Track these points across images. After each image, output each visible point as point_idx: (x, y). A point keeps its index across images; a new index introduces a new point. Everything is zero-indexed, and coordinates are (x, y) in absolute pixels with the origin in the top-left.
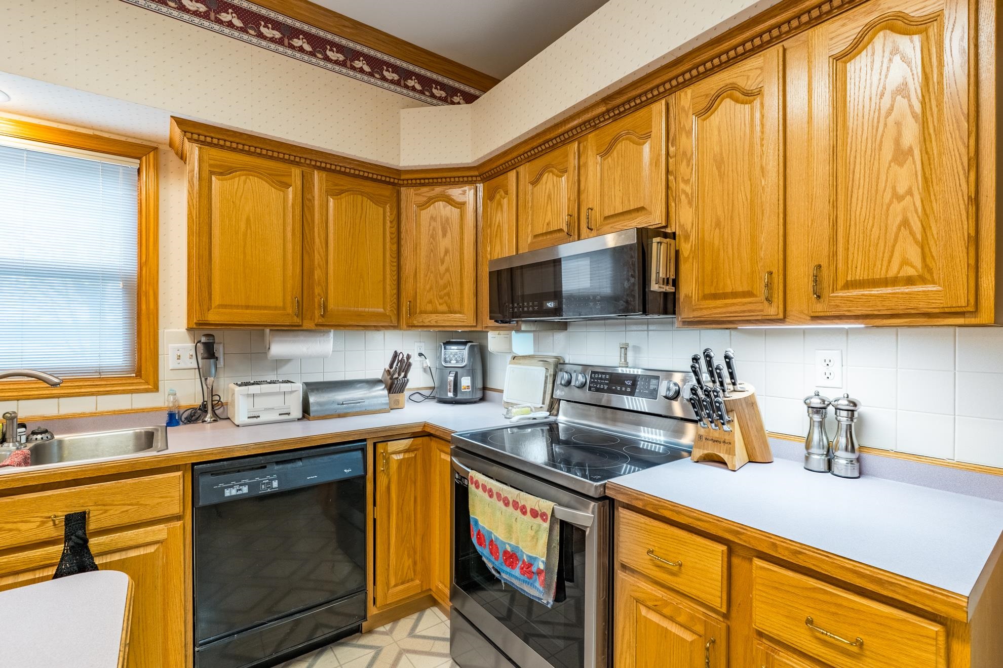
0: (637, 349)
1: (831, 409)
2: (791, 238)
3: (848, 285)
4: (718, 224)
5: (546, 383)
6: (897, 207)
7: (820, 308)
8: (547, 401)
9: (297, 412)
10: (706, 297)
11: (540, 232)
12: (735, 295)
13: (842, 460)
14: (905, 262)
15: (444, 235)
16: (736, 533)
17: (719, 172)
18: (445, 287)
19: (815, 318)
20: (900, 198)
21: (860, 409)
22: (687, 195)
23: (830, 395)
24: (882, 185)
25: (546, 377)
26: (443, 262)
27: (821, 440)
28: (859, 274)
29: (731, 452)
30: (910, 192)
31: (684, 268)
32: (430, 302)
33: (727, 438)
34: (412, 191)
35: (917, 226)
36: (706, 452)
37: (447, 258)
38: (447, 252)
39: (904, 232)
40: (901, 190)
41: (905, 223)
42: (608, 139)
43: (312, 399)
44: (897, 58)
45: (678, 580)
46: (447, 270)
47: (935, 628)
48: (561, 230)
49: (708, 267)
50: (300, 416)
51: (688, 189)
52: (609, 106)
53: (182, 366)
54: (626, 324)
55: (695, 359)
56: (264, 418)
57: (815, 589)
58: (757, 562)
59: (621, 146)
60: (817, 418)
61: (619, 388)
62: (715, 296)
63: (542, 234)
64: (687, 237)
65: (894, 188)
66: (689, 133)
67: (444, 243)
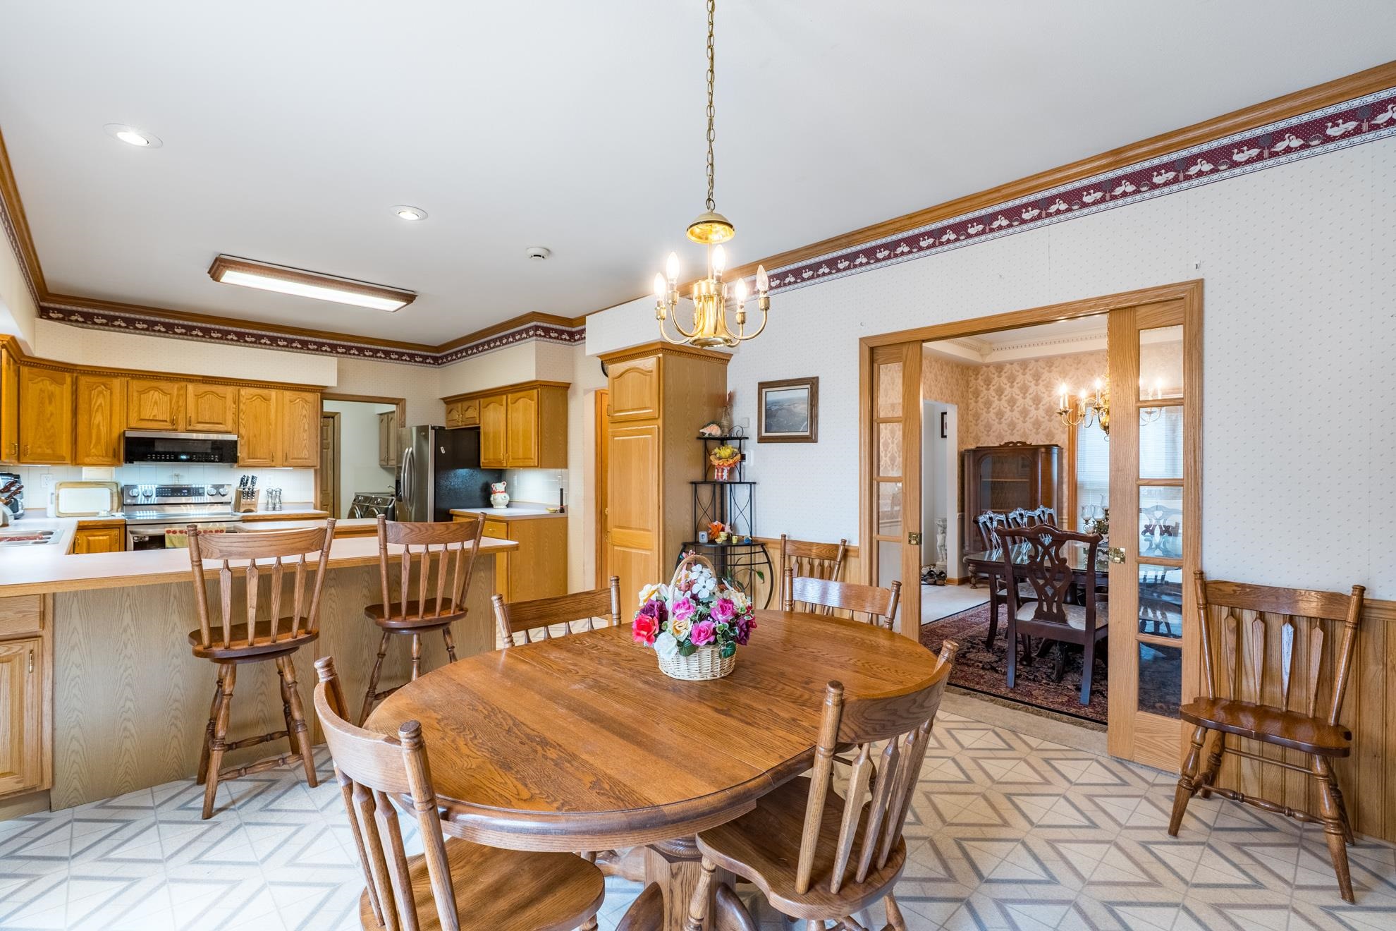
1: (274, 493)
3: (293, 458)
4: (255, 436)
5: (112, 496)
7: (284, 464)
11: (147, 418)
12: (260, 459)
13: (278, 506)
14: (305, 454)
15: (50, 402)
19: (282, 466)
20: (304, 440)
22: (243, 424)
23: (274, 489)
25: (112, 494)
28: (295, 456)
29: (255, 507)
30: (306, 439)
31: (241, 448)
32: (40, 447)
35: (308, 447)
38: (52, 414)
39: (305, 448)
41: (305, 446)
42: (203, 390)
44: (304, 408)
46: (52, 426)
48: (166, 421)
49: (251, 451)
51: (244, 422)
52: (205, 380)
59: (209, 396)
60: (270, 495)
62: (250, 459)
63: (148, 420)
64: (243, 438)
66: (244, 404)
67: (49, 409)
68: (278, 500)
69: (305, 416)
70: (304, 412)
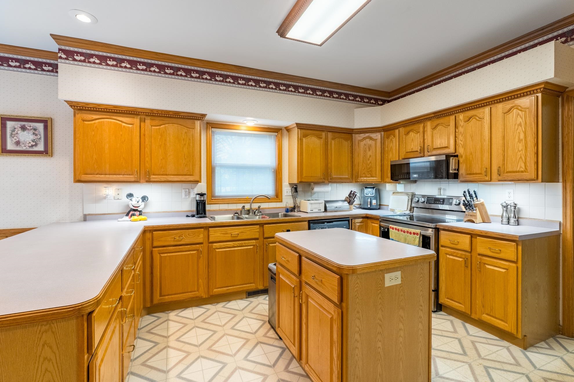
0: (444, 189)
1: (509, 206)
2: (493, 159)
3: (507, 172)
4: (471, 154)
5: (408, 201)
6: (519, 153)
7: (500, 178)
8: (409, 208)
9: (323, 210)
10: (467, 174)
11: (409, 151)
12: (476, 174)
13: (512, 220)
14: (521, 167)
15: (369, 150)
16: (472, 231)
17: (472, 139)
18: (370, 168)
19: (499, 181)
20: (520, 151)
21: (518, 206)
22: (462, 145)
23: (508, 202)
24: (515, 148)
25: (408, 200)
26: (369, 160)
27: (506, 215)
28: (510, 170)
29: (476, 218)
30: (522, 150)
31: (460, 165)
32: (364, 173)
33: (475, 214)
34: (357, 135)
35: (523, 158)
36: (468, 219)
37: (370, 159)
38: (370, 156)
39: (521, 160)
40: (520, 149)
41: (521, 157)
42: (435, 124)
43: (327, 205)
44: (519, 116)
45: (458, 246)
46: (371, 162)
47: (514, 244)
48: (417, 151)
49: (468, 166)
50: (324, 211)
51: (462, 143)
52: (435, 115)
53: (288, 195)
54: (440, 181)
55: (465, 192)
56: (314, 211)
57: (491, 241)
58: (478, 238)
59: (439, 127)
60: (505, 209)
61: (438, 202)
62: (470, 174)
64: (462, 157)
65: (518, 149)
66: (462, 127)
67: (369, 153)
68: (512, 215)
69: (520, 125)
70: (519, 120)
